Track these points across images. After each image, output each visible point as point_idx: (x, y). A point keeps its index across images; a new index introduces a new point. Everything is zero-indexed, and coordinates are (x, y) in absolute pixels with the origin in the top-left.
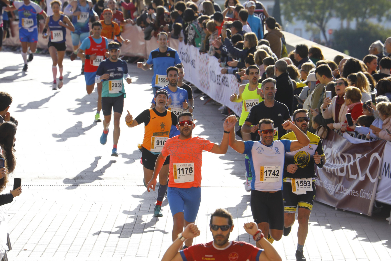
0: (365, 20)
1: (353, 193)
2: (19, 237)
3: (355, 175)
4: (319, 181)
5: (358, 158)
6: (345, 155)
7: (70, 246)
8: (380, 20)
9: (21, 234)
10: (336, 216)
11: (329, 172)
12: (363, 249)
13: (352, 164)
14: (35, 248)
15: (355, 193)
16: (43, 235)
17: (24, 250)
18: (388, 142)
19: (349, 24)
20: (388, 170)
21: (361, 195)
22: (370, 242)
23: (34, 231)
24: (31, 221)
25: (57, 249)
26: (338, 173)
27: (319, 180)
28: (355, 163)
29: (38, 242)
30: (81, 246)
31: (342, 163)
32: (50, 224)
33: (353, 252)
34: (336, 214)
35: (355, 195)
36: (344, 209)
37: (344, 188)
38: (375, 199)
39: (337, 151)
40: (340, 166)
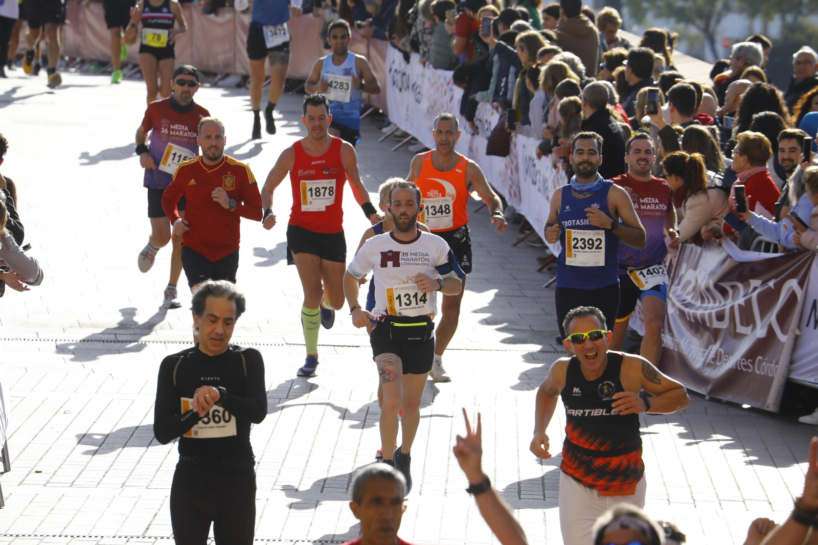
1: (742, 363)
2: (27, 446)
3: (748, 325)
4: (672, 338)
5: (755, 288)
6: (726, 285)
7: (136, 466)
9: (33, 440)
10: (706, 413)
11: (693, 320)
12: (760, 482)
13: (743, 304)
14: (59, 468)
15: (745, 364)
17: (37, 472)
21: (759, 369)
22: (776, 467)
23: (61, 433)
24: (56, 412)
25: (106, 472)
26: (711, 322)
27: (671, 336)
28: (749, 302)
29: (68, 456)
30: (158, 466)
31: (720, 303)
32: (97, 420)
34: (706, 409)
35: (745, 368)
36: (724, 398)
37: (724, 355)
38: (785, 376)
39: (708, 277)
40: (717, 307)
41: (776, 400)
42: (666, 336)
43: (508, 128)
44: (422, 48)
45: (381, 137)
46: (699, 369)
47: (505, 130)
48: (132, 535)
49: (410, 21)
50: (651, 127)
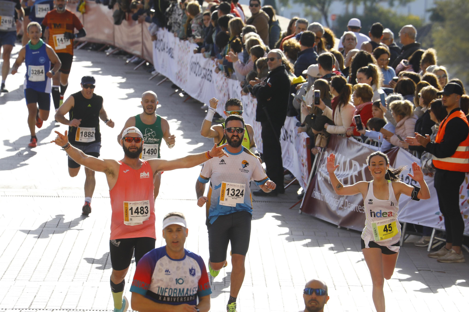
0: (375, 4)
1: (359, 208)
4: (320, 194)
7: (22, 268)
8: (391, 4)
10: (339, 235)
15: (361, 208)
18: (401, 149)
19: (355, 9)
25: (5, 272)
27: (319, 192)
28: (360, 173)
30: (35, 268)
33: (358, 277)
35: (361, 211)
36: (348, 227)
37: (348, 203)
42: (316, 192)
45: (150, 77)
46: (335, 211)
48: (23, 308)
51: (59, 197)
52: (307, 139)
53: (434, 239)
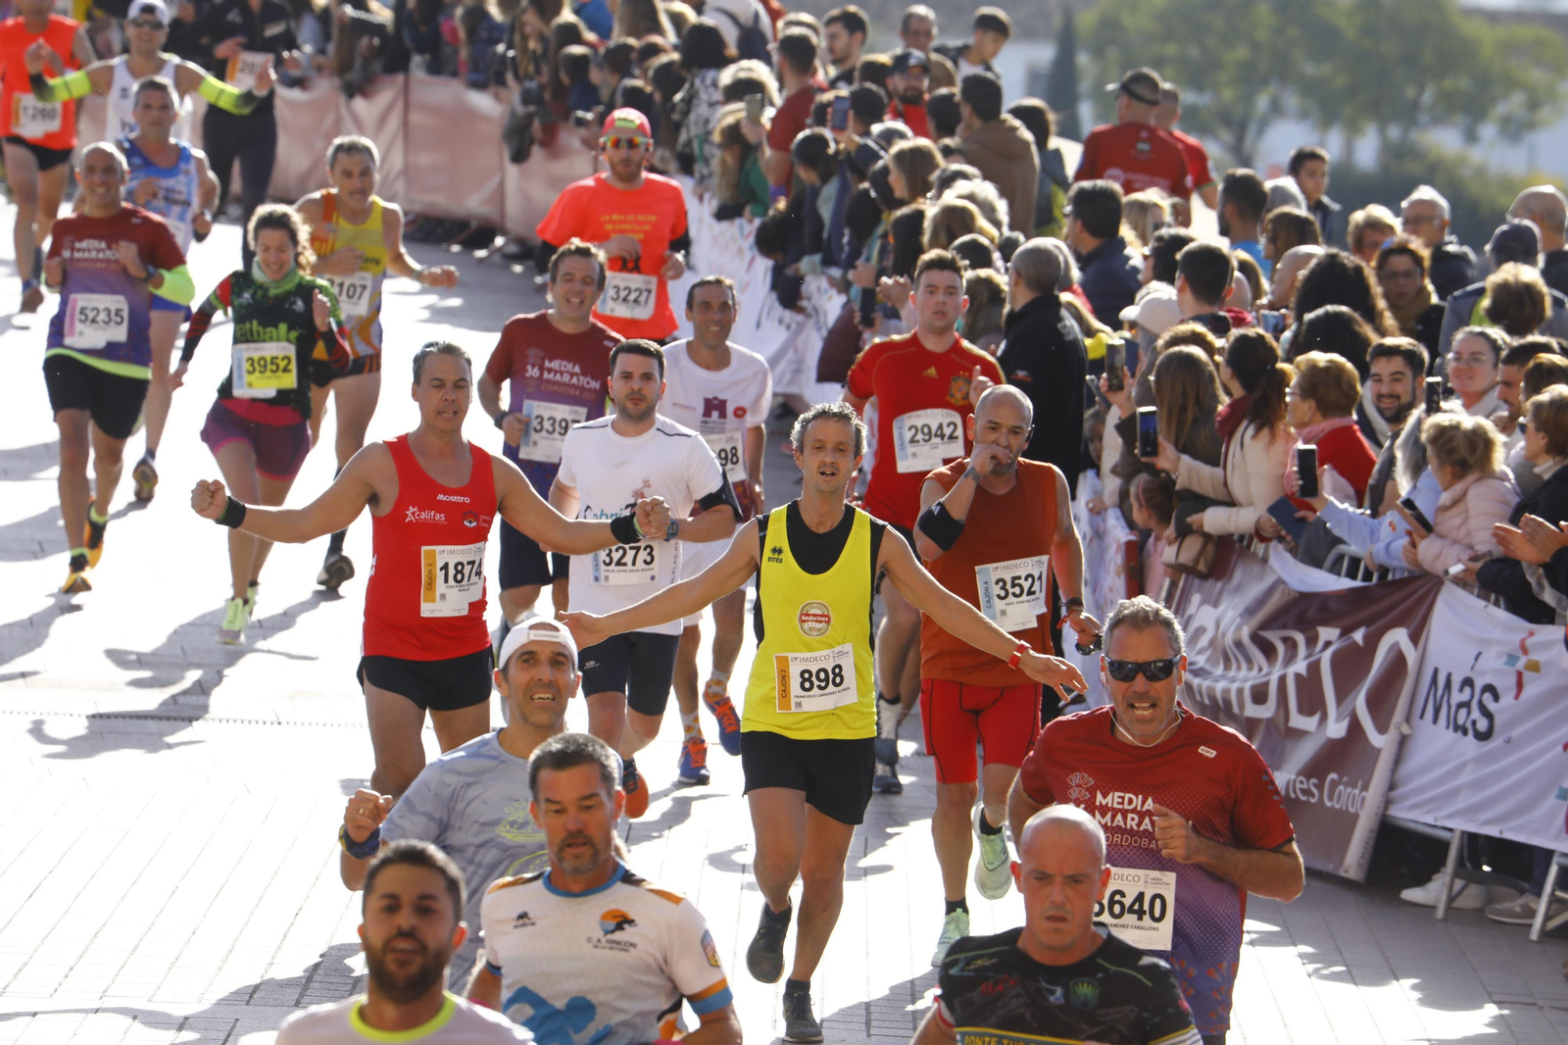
1: (1298, 786)
3: (1311, 714)
5: (1328, 644)
6: (1273, 636)
11: (1207, 701)
13: (1303, 672)
15: (1305, 786)
16: (20, 909)
18: (1448, 587)
20: (1445, 698)
21: (1331, 798)
25: (71, 969)
26: (1242, 706)
28: (1314, 668)
30: (173, 959)
31: (1260, 670)
32: (55, 867)
35: (1303, 795)
38: (1380, 812)
39: (1238, 620)
40: (1254, 678)
41: (1362, 857)
43: (861, 322)
44: (699, 168)
47: (855, 327)
49: (676, 116)
50: (1138, 329)
51: (280, 723)
52: (1129, 545)
53: (1554, 899)
